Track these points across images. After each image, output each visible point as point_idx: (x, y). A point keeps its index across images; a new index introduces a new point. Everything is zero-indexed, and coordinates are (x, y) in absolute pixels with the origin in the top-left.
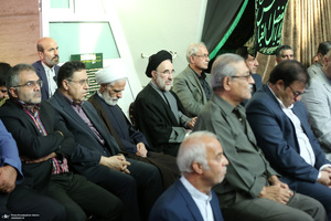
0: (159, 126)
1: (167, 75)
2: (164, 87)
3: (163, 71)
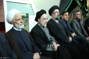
2: (44, 26)
3: (43, 19)
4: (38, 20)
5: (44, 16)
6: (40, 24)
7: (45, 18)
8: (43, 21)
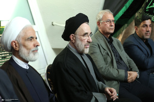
0: (78, 91)
1: (86, 38)
2: (83, 51)
3: (82, 34)
4: (71, 37)
5: (85, 27)
6: (75, 47)
7: (87, 33)
8: (82, 40)
